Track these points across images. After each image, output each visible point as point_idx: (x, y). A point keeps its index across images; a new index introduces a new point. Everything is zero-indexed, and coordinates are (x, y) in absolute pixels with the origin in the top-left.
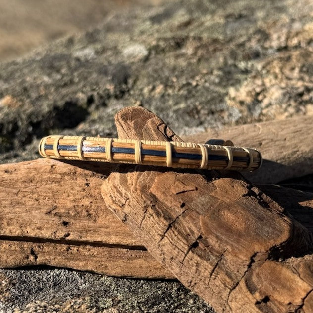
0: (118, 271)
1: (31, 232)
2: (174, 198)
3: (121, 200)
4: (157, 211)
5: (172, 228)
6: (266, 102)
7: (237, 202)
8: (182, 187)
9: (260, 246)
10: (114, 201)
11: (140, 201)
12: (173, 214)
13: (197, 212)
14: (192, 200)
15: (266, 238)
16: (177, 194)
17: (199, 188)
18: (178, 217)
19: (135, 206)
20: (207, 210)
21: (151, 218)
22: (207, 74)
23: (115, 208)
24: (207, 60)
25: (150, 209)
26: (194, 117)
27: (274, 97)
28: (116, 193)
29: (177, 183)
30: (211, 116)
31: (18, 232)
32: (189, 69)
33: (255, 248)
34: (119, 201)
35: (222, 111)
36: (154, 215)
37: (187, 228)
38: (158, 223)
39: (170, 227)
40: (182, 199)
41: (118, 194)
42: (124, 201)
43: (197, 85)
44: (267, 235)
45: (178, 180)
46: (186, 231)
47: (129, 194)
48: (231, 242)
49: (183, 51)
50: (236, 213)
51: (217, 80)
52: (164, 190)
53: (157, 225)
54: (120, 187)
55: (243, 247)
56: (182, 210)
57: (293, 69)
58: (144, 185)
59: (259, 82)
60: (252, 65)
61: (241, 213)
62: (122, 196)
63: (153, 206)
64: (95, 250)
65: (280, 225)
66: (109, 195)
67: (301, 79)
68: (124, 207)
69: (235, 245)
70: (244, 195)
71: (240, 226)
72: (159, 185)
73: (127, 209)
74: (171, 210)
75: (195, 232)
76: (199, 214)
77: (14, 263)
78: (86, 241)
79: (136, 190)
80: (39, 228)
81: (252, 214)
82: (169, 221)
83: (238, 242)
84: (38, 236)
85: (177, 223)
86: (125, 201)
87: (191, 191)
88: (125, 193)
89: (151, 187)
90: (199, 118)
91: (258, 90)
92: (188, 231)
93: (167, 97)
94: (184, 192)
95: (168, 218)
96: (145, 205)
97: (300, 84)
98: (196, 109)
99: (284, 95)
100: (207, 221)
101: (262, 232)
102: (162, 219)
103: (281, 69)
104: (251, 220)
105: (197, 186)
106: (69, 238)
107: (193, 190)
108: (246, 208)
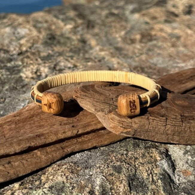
0: (108, 141)
1: (61, 136)
31: (55, 138)
64: (90, 136)
77: (60, 156)
78: (87, 131)
80: (64, 133)
84: (65, 137)
106: (79, 133)
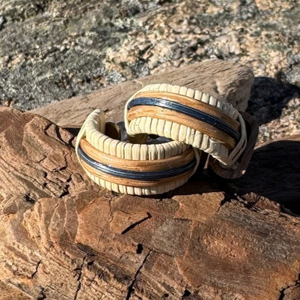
2: (121, 241)
3: (28, 268)
4: (100, 270)
5: (136, 293)
6: (153, 60)
7: (218, 217)
8: (127, 218)
9: (283, 278)
10: (14, 272)
11: (66, 262)
12: (128, 268)
13: (166, 254)
14: (150, 237)
15: (285, 262)
16: (123, 233)
17: (152, 212)
18: (138, 272)
19: (56, 272)
20: (180, 246)
21: (93, 285)
22: (78, 36)
23: (20, 282)
24: (76, 21)
25: (86, 270)
26: (65, 87)
27: (162, 54)
28: (15, 258)
29: (115, 214)
30: (86, 84)
32: (55, 32)
33: (278, 283)
34: (24, 270)
35: (100, 77)
36: (96, 279)
37: (159, 285)
38: (107, 291)
39: (130, 290)
40: (134, 238)
41: (20, 259)
42: (33, 269)
43: (66, 50)
44: (284, 256)
45: (116, 209)
46: (159, 290)
47: (38, 254)
48: (239, 287)
49: (46, 14)
50: (224, 236)
51: (91, 42)
52: (101, 232)
53: (106, 294)
54: (18, 247)
55: (260, 289)
56: (142, 257)
57: (181, 21)
58: (62, 233)
59: (142, 39)
60: (132, 22)
61: (232, 234)
62: (26, 260)
63: (90, 264)
65: (294, 233)
66: (4, 264)
67: (192, 32)
68: (36, 278)
69: (246, 289)
70: (222, 203)
71: (239, 255)
72: (88, 226)
73: (43, 280)
74: (123, 263)
75: (175, 287)
76: (171, 256)
79: (52, 245)
81: (249, 230)
82: (126, 282)
83: (248, 282)
85: (140, 280)
86: (35, 267)
87: (142, 221)
88: (31, 254)
89: (75, 234)
90: (71, 87)
91: (142, 48)
92: (163, 289)
93: (28, 68)
94: (132, 226)
95: (122, 277)
96: (75, 266)
97: (191, 36)
98: (67, 77)
99: (174, 50)
100: (189, 263)
101: (274, 253)
102: (114, 282)
103: (166, 23)
104: (251, 239)
105: (148, 210)
107: (145, 219)
108: (235, 223)
